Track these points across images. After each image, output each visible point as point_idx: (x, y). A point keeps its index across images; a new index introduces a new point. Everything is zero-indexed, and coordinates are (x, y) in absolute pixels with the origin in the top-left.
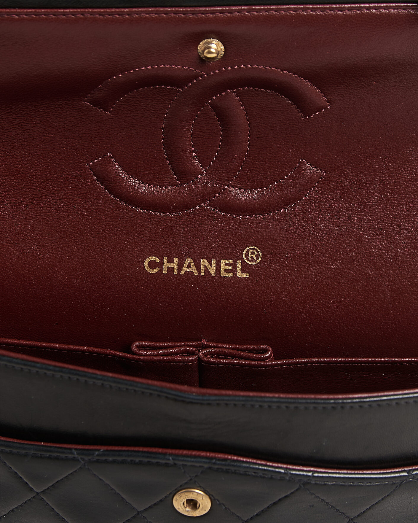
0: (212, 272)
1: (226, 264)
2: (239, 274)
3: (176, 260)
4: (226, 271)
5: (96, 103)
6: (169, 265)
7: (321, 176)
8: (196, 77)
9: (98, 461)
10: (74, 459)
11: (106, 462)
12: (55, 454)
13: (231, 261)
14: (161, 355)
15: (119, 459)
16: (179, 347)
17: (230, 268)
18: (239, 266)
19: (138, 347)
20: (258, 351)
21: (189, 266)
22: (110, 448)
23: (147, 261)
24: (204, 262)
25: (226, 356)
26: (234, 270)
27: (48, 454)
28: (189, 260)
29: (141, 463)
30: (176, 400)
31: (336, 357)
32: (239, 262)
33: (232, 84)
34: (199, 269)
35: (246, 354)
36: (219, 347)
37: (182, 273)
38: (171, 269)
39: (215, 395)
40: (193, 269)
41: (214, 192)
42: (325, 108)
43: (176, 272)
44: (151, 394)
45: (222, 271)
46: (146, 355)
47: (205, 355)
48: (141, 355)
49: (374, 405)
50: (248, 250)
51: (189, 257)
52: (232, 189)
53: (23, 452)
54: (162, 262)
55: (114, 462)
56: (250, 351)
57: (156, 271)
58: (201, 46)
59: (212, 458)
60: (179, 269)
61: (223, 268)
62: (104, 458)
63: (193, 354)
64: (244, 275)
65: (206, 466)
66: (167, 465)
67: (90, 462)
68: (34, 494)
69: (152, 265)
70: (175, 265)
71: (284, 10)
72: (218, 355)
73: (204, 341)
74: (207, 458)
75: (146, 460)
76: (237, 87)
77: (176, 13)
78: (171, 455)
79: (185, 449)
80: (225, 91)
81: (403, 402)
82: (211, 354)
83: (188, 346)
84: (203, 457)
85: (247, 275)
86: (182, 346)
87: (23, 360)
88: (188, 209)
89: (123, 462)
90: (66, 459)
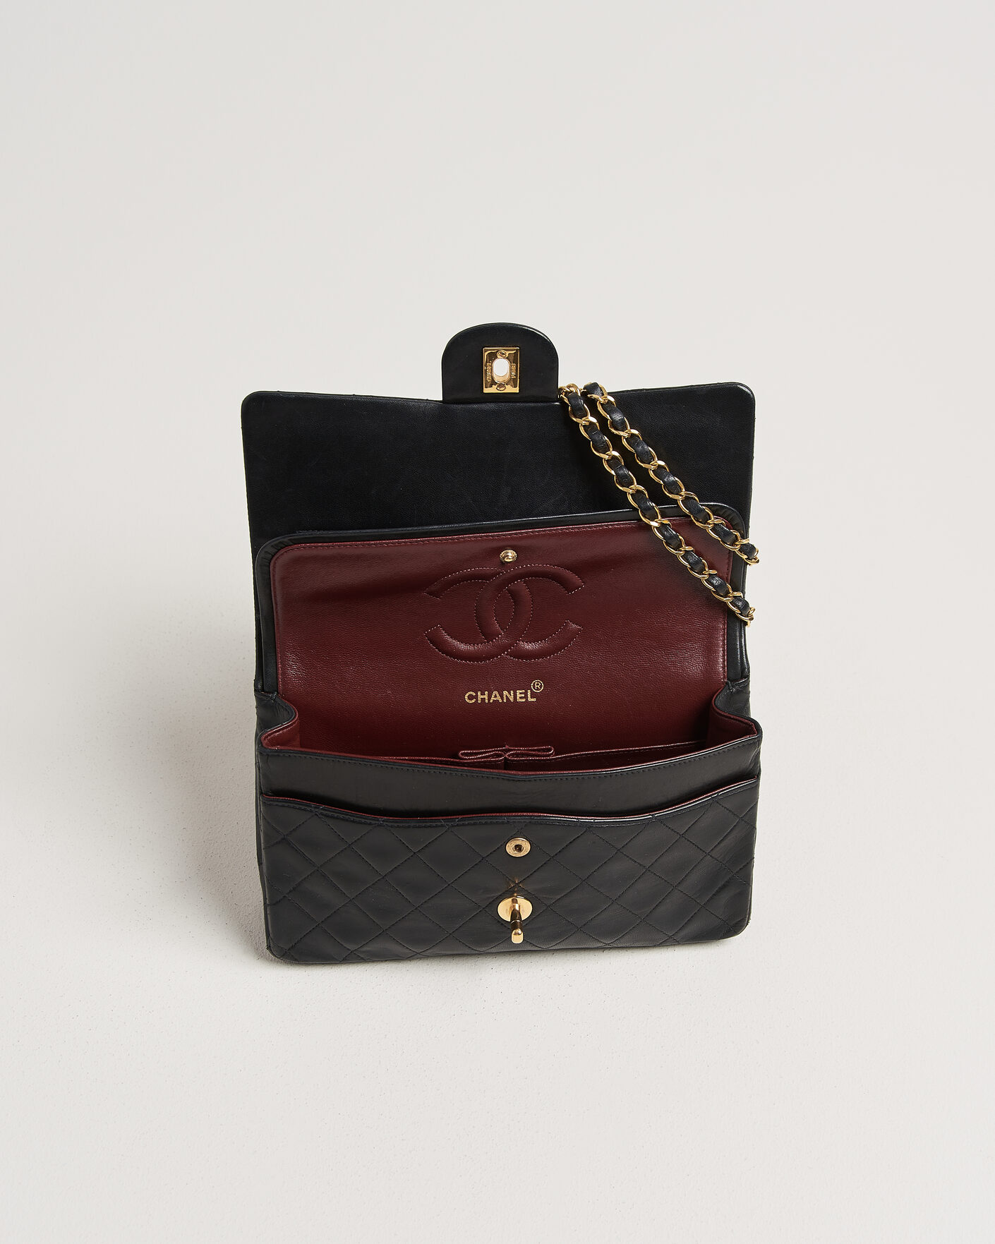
0: (512, 700)
1: (520, 693)
2: (530, 699)
3: (486, 693)
4: (520, 698)
5: (430, 593)
6: (482, 697)
7: (580, 630)
8: (499, 574)
9: (457, 825)
10: (442, 826)
11: (463, 825)
12: (428, 824)
13: (524, 691)
14: (479, 758)
15: (472, 822)
16: (491, 752)
17: (523, 695)
18: (529, 694)
19: (462, 754)
20: (544, 750)
21: (495, 696)
22: (464, 816)
23: (467, 695)
24: (505, 693)
25: (523, 755)
26: (526, 697)
27: (424, 825)
28: (495, 693)
29: (486, 823)
30: (508, 780)
31: (597, 750)
32: (529, 691)
33: (521, 576)
34: (502, 699)
35: (537, 753)
36: (518, 750)
37: (491, 701)
38: (483, 700)
39: (533, 775)
40: (499, 698)
41: (510, 646)
42: (581, 587)
43: (487, 701)
44: (493, 778)
45: (518, 698)
46: (469, 759)
47: (509, 756)
48: (466, 759)
49: (630, 773)
50: (534, 683)
51: (495, 690)
52: (521, 643)
53: (407, 825)
54: (477, 695)
55: (468, 824)
56: (538, 750)
57: (473, 701)
58: (502, 554)
59: (531, 816)
60: (489, 699)
61: (518, 696)
62: (461, 823)
63: (501, 756)
64: (533, 700)
65: (528, 821)
66: (503, 823)
67: (453, 826)
68: (412, 854)
69: (471, 697)
70: (486, 697)
71: (554, 530)
72: (517, 755)
73: (507, 747)
74: (528, 816)
75: (489, 821)
76: (524, 577)
77: (487, 536)
78: (505, 816)
79: (513, 812)
80: (517, 581)
81: (647, 770)
82: (512, 755)
83: (497, 751)
84: (526, 816)
85: (534, 700)
86: (493, 751)
87: (408, 764)
88: (493, 658)
89: (475, 824)
90: (437, 826)
